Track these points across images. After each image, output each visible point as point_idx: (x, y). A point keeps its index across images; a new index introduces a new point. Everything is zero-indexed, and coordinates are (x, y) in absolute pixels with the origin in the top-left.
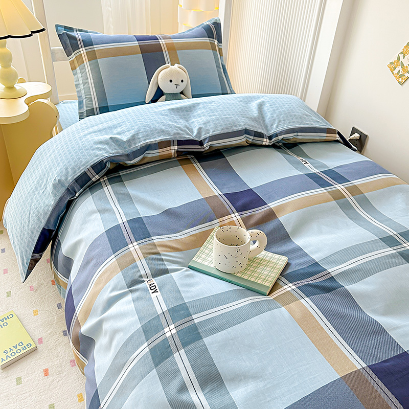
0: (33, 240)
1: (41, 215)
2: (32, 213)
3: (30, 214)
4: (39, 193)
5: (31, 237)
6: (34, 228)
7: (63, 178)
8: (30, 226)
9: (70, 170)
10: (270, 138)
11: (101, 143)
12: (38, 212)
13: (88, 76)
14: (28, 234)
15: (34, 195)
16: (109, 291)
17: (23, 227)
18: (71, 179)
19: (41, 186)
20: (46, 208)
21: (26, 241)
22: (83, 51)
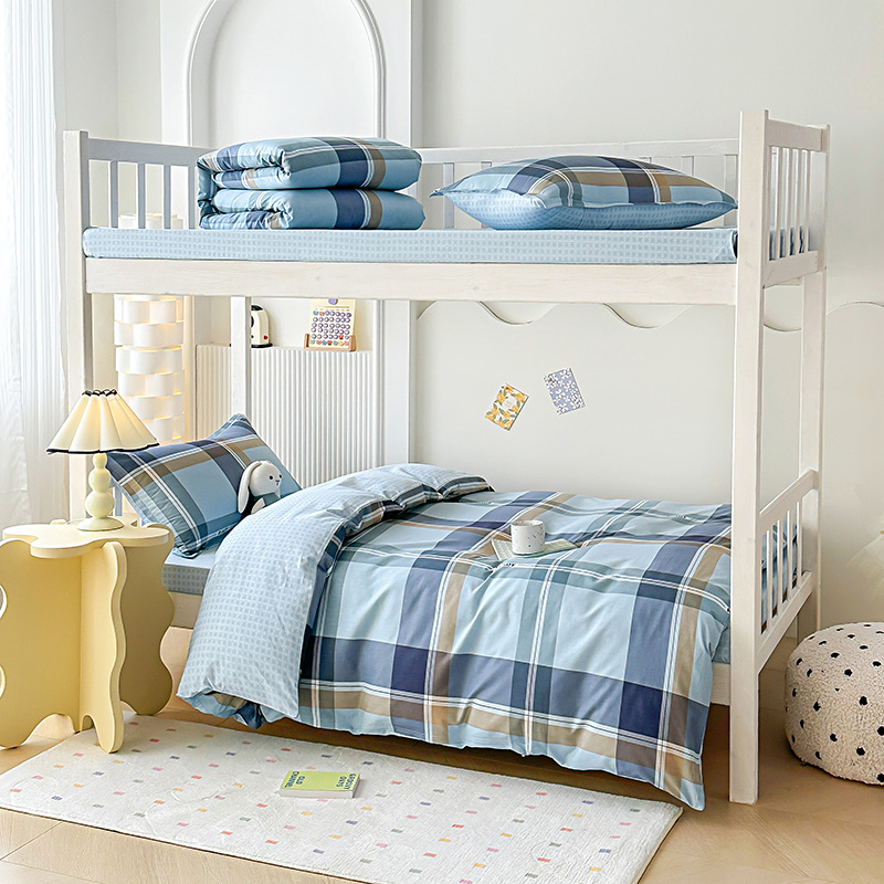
0: (298, 648)
1: (299, 610)
2: (282, 616)
3: (279, 618)
4: (279, 591)
5: (293, 646)
6: (295, 631)
7: (312, 555)
8: (288, 632)
9: (312, 544)
10: (441, 491)
11: (323, 516)
12: (293, 608)
13: (168, 495)
14: (287, 643)
15: (273, 596)
16: (469, 590)
17: (276, 640)
18: (320, 552)
19: (276, 583)
20: (304, 599)
21: (288, 655)
22: (146, 468)
